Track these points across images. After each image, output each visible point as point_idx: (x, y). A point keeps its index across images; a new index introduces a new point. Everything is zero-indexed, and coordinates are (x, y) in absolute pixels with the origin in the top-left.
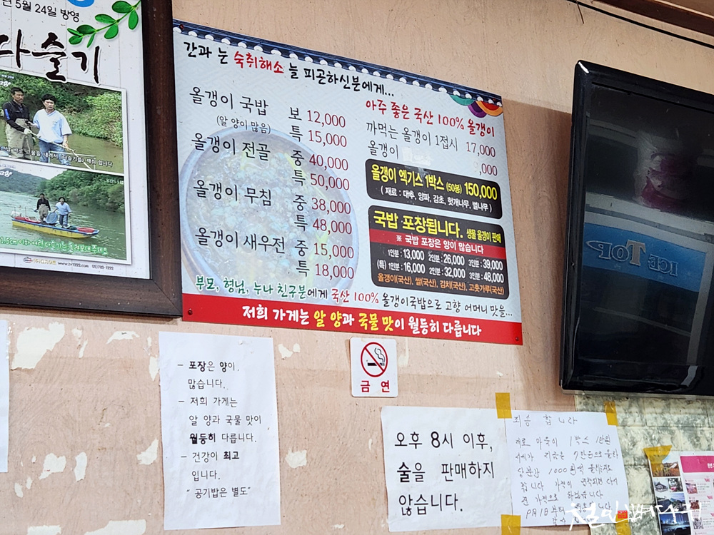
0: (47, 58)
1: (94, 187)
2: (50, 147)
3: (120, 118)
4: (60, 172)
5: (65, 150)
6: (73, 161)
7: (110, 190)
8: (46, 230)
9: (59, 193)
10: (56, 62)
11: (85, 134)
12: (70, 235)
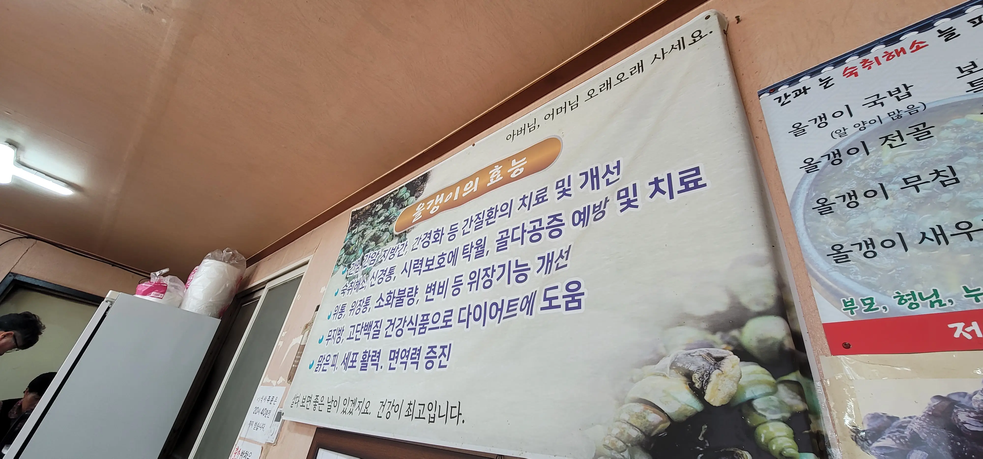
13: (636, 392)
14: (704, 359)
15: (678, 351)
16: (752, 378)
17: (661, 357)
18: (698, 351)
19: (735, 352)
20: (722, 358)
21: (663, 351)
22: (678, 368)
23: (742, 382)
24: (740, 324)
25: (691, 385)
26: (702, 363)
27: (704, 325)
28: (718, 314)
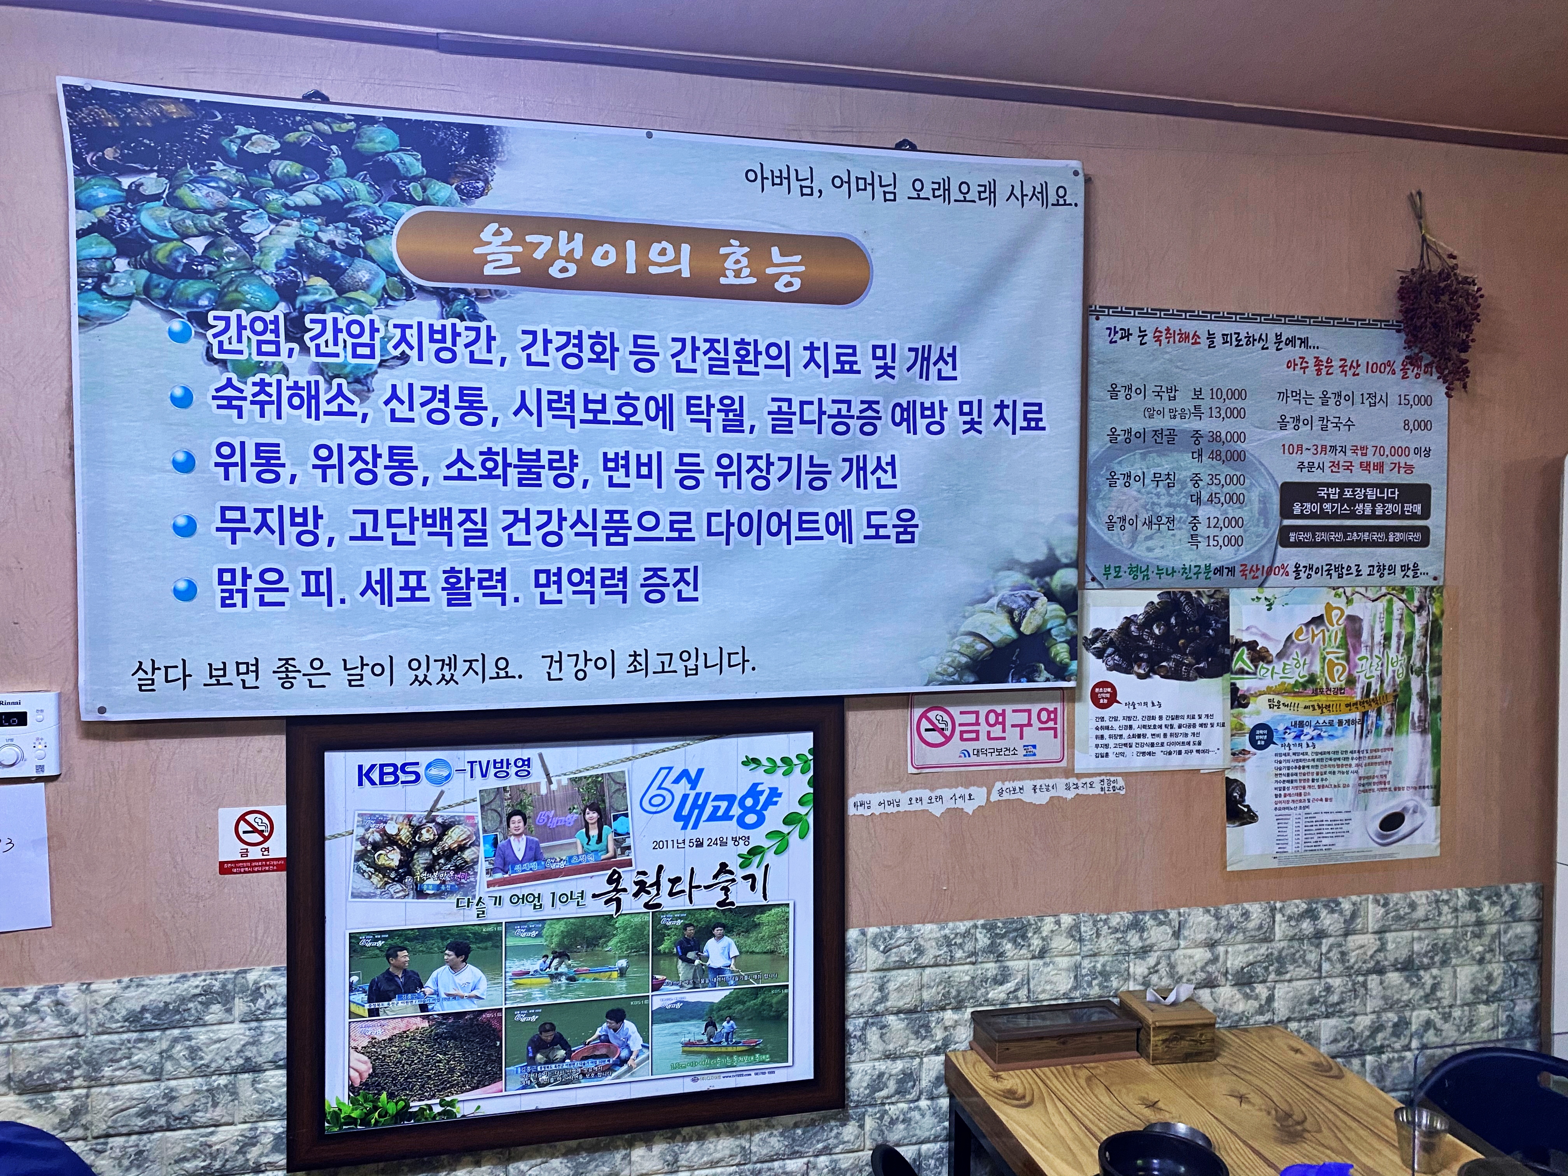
0: (718, 889)
1: (759, 1000)
2: (719, 971)
3: (787, 930)
4: (727, 993)
5: (732, 972)
6: (740, 980)
7: (775, 1000)
8: (713, 1049)
9: (725, 1013)
10: (726, 890)
11: (752, 953)
12: (735, 1049)
13: (968, 625)
14: (1024, 599)
15: (1005, 592)
16: (1054, 613)
17: (991, 596)
18: (1020, 593)
19: (1045, 595)
20: (1036, 599)
21: (993, 591)
22: (1003, 607)
23: (1047, 617)
24: (1052, 573)
25: (1012, 620)
26: (1023, 603)
27: (1027, 571)
28: (1037, 562)
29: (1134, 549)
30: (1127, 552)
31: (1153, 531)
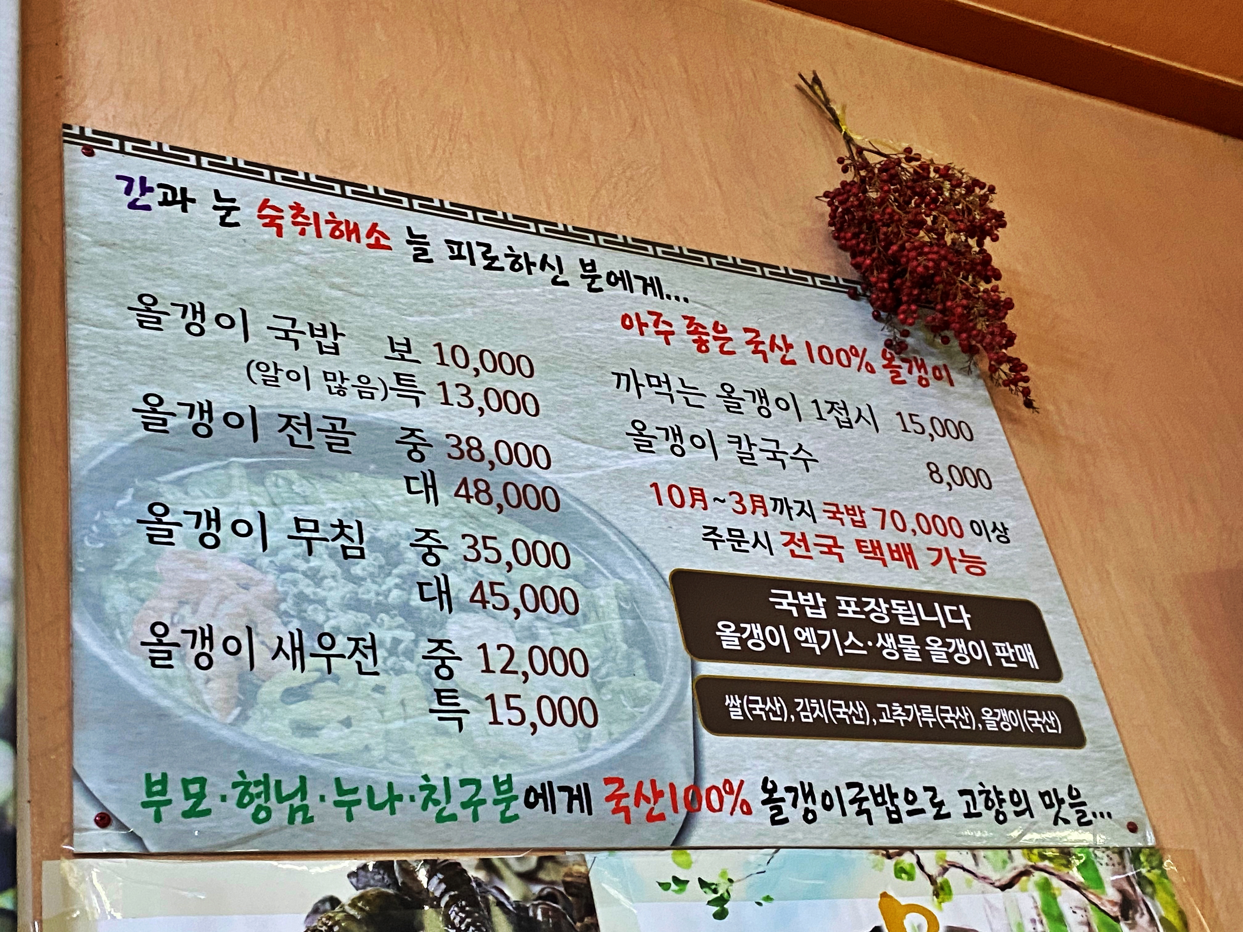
29: (249, 728)
30: (225, 733)
31: (310, 675)
